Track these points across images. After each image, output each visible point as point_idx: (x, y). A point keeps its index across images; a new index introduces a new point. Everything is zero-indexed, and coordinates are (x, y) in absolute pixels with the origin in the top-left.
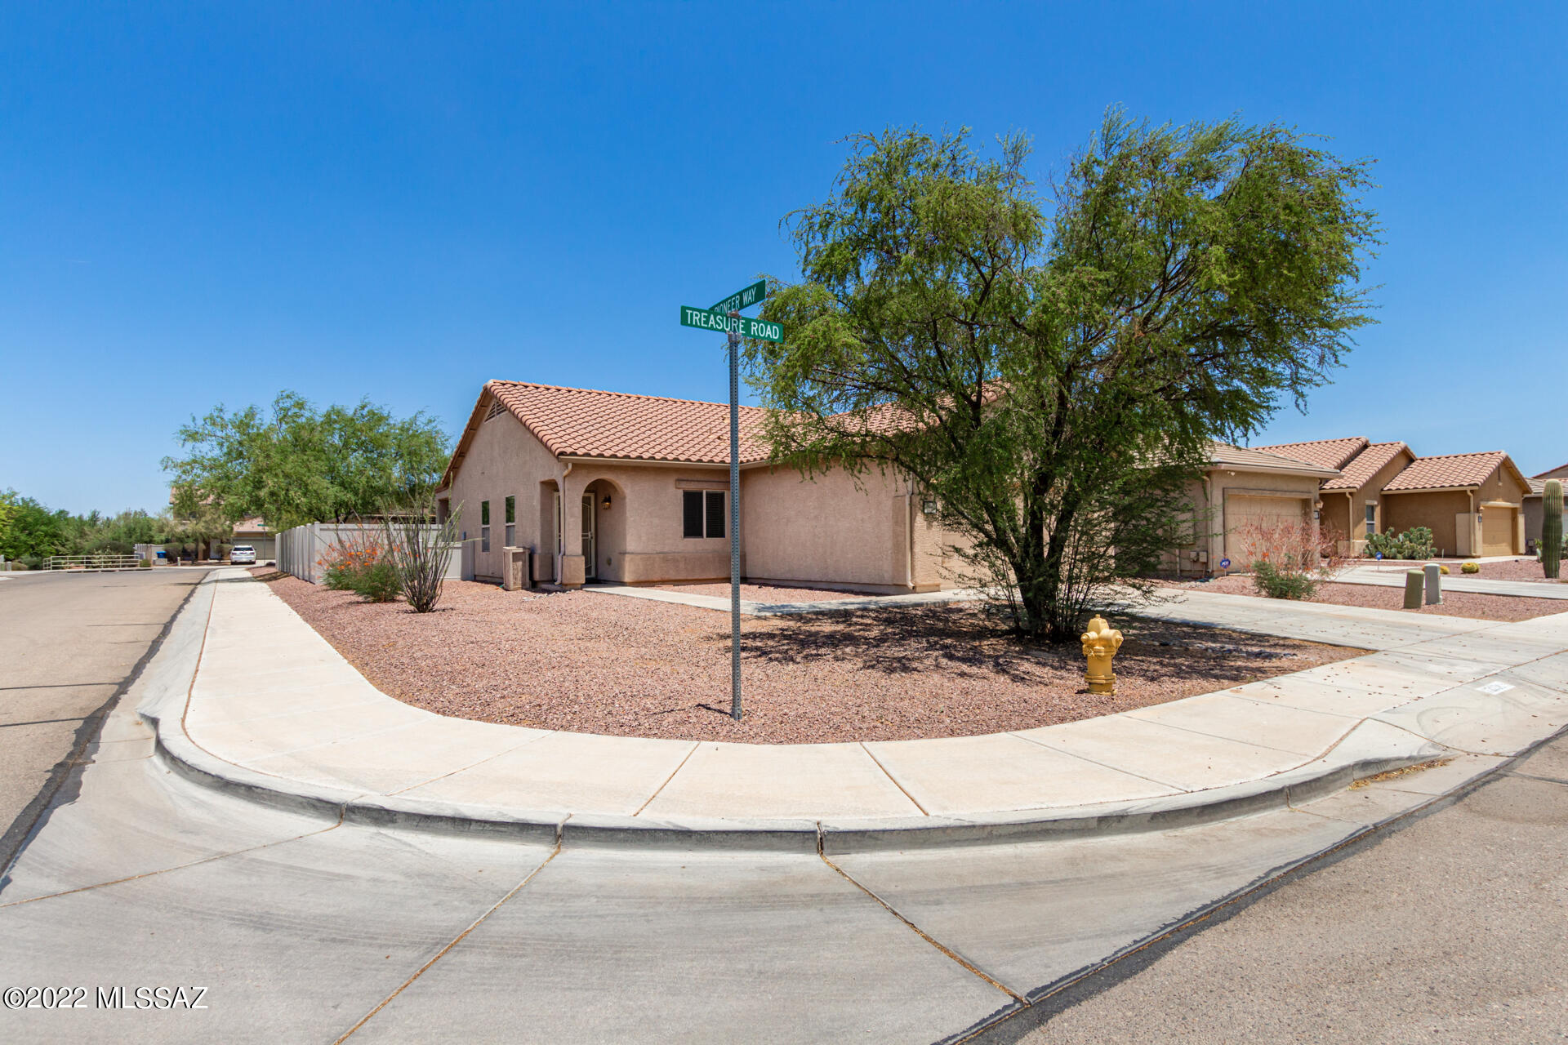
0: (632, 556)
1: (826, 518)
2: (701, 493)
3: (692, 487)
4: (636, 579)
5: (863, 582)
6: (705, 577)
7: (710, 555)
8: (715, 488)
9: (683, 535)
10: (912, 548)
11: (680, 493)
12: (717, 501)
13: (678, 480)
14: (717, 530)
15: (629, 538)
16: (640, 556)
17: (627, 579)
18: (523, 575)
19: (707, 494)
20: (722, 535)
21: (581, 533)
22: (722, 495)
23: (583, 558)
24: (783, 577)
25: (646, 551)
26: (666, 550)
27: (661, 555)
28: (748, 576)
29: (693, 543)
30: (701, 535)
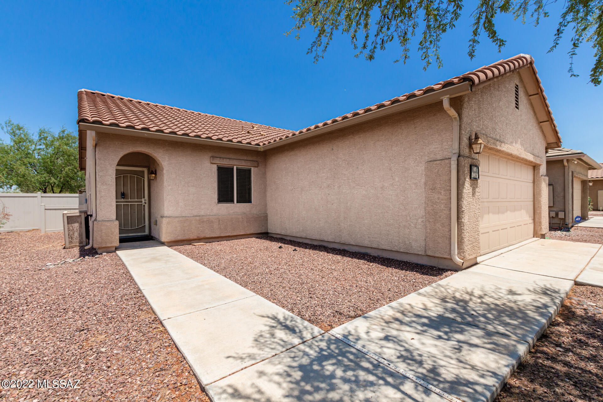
0: (167, 219)
1: (339, 187)
2: (233, 169)
3: (226, 163)
4: (173, 239)
5: (383, 247)
6: (235, 234)
7: (240, 217)
8: (244, 165)
9: (216, 201)
10: (459, 218)
11: (215, 167)
12: (245, 176)
13: (213, 157)
14: (245, 197)
15: (166, 204)
16: (177, 219)
17: (164, 239)
18: (80, 235)
19: (237, 169)
20: (249, 201)
21: (115, 200)
22: (250, 171)
23: (117, 223)
24: (298, 235)
25: (184, 214)
26: (202, 213)
27: (198, 218)
28: (269, 231)
29: (225, 206)
30: (232, 201)
